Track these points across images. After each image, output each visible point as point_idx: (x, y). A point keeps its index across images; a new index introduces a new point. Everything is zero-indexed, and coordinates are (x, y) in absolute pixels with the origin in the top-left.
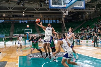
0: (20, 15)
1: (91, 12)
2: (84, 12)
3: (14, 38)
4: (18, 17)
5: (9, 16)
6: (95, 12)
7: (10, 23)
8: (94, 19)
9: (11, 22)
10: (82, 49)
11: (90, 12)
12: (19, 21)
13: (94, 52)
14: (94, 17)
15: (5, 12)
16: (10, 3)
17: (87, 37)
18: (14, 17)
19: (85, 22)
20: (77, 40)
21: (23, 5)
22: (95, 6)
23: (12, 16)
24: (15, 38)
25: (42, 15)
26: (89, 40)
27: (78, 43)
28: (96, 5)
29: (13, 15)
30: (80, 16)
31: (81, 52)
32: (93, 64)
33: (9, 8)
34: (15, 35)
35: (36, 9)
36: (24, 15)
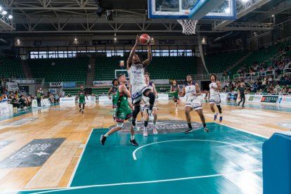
0: (108, 41)
1: (264, 32)
2: (249, 32)
3: (95, 89)
4: (105, 44)
5: (86, 42)
6: (273, 31)
7: (88, 58)
8: (270, 47)
9: (90, 56)
10: (237, 116)
11: (262, 32)
12: (106, 53)
13: (261, 123)
14: (271, 44)
15: (78, 35)
16: (88, 15)
17: (252, 89)
18: (95, 44)
19: (250, 53)
20: (230, 95)
21: (110, 18)
22: (272, 18)
23: (91, 43)
24: (97, 89)
25: (154, 39)
26: (256, 95)
27: (232, 101)
28: (276, 16)
29: (93, 41)
30: (239, 41)
31: (230, 123)
32: (252, 150)
33: (86, 25)
34: (97, 82)
35: (142, 26)
36: (117, 40)
